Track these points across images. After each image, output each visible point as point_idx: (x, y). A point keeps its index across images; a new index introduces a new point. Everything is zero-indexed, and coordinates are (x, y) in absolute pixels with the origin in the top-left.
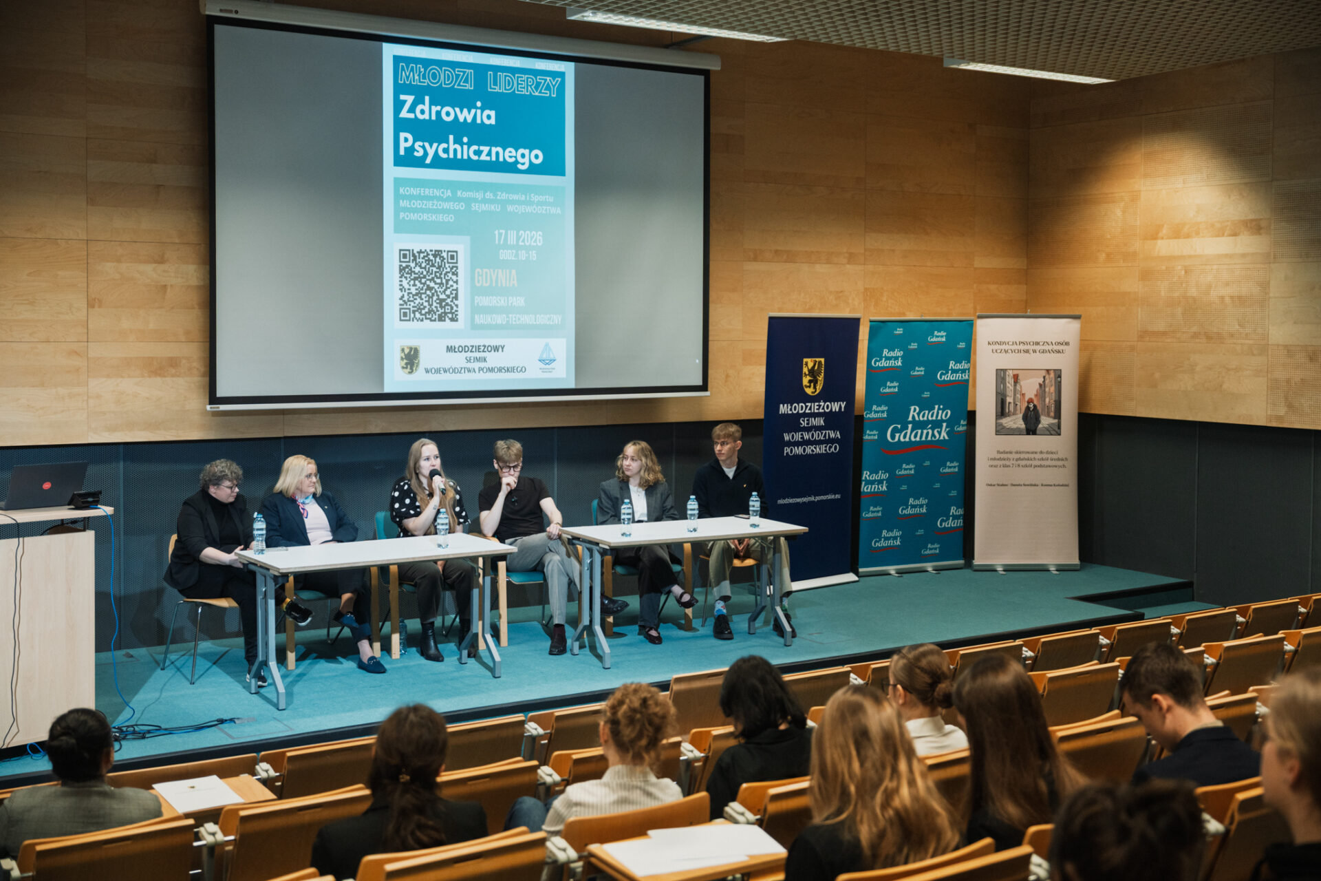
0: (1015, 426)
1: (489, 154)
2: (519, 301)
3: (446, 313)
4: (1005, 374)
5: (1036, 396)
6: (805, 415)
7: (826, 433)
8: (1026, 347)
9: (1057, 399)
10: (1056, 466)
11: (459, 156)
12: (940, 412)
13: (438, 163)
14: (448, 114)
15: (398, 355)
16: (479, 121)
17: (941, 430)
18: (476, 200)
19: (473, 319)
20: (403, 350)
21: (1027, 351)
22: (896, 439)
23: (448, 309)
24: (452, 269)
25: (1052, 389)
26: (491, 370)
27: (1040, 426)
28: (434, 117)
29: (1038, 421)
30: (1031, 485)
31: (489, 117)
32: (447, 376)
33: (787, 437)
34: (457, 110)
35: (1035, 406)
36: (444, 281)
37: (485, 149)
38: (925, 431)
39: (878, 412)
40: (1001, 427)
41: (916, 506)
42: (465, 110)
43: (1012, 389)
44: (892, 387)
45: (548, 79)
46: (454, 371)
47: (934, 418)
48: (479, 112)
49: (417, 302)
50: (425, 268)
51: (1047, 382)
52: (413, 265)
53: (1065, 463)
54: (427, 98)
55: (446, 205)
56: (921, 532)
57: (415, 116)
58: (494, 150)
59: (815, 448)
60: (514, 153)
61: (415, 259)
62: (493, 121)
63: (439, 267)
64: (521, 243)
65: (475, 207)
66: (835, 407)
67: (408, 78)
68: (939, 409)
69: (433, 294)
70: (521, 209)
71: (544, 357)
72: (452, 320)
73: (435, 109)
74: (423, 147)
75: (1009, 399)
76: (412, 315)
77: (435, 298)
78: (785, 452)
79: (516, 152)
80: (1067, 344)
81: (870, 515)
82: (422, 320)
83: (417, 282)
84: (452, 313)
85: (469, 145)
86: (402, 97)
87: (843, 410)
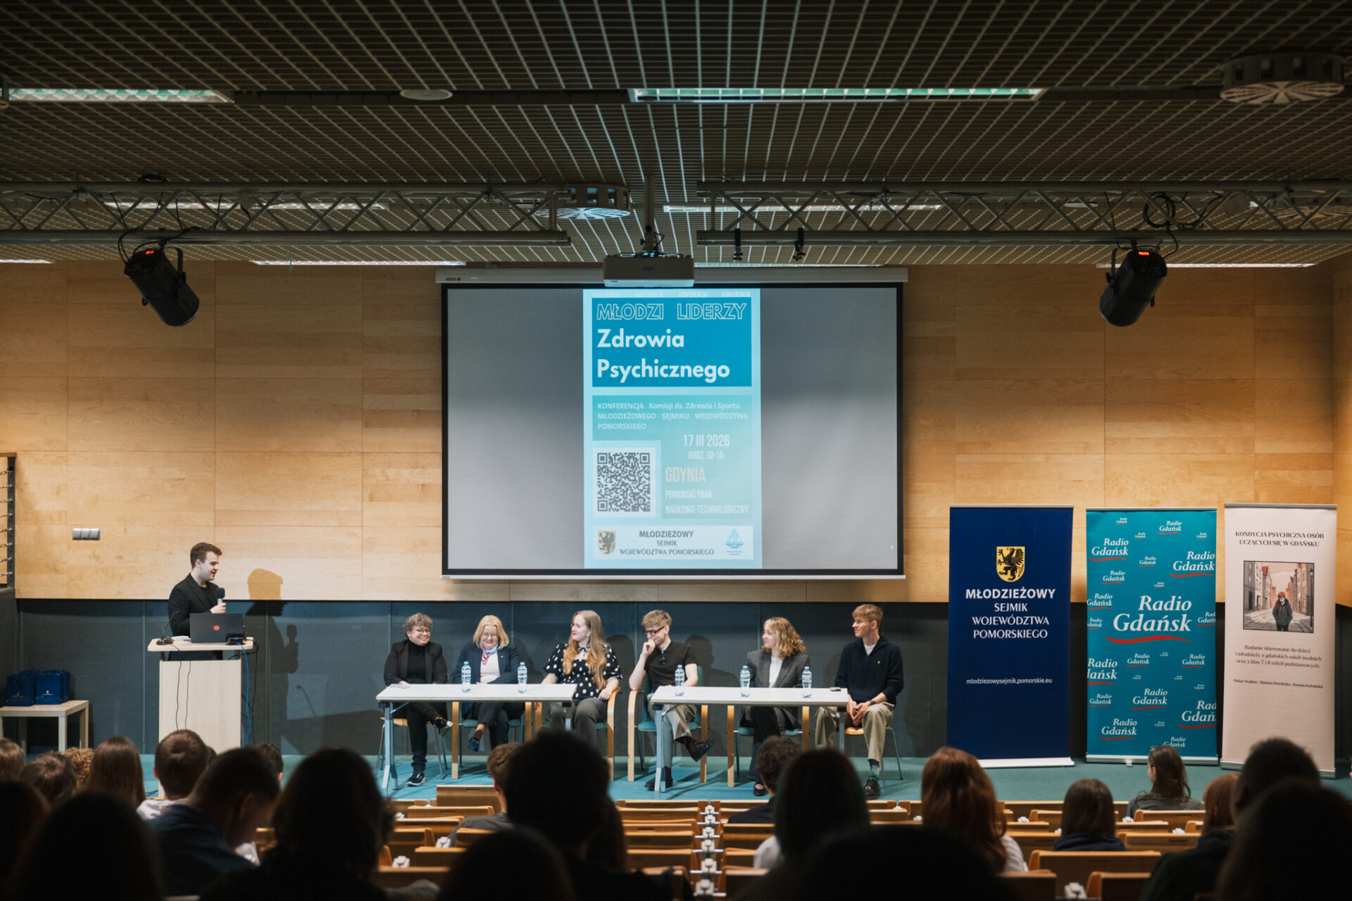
0: (1264, 621)
1: (678, 372)
2: (708, 494)
3: (639, 505)
4: (1253, 566)
5: (1288, 590)
6: (1000, 600)
7: (1030, 619)
8: (1276, 539)
9: (1309, 594)
10: (1308, 666)
11: (651, 375)
12: (1179, 603)
13: (631, 382)
14: (640, 341)
15: (596, 538)
16: (669, 345)
17: (1181, 622)
18: (666, 411)
19: (663, 509)
20: (601, 535)
21: (1278, 543)
22: (1126, 628)
23: (641, 501)
24: (644, 468)
25: (1305, 583)
26: (681, 552)
27: (1292, 622)
28: (628, 345)
29: (1289, 617)
30: (1282, 684)
31: (678, 341)
32: (640, 556)
33: (976, 621)
34: (649, 337)
35: (1286, 601)
36: (637, 478)
37: (675, 368)
38: (1160, 622)
39: (1100, 601)
40: (1249, 621)
41: (1154, 697)
42: (656, 337)
43: (1261, 581)
44: (1117, 576)
45: (734, 304)
46: (647, 552)
47: (1171, 609)
48: (669, 337)
49: (613, 496)
50: (620, 468)
51: (1298, 576)
52: (609, 465)
53: (1318, 662)
54: (622, 330)
55: (639, 416)
56: (1161, 724)
57: (612, 345)
58: (683, 368)
59: (1016, 633)
60: (702, 370)
61: (611, 461)
62: (682, 344)
63: (633, 467)
64: (708, 445)
65: (665, 416)
66: (1042, 594)
67: (605, 315)
68: (1177, 599)
69: (627, 489)
70: (708, 416)
71: (732, 541)
72: (645, 510)
73: (628, 338)
74: (619, 370)
75: (1258, 593)
76: (609, 507)
77: (629, 492)
78: (975, 635)
79: (704, 368)
80: (1321, 536)
81: (1097, 702)
82: (618, 510)
83: (613, 479)
84: (645, 505)
85: (660, 365)
86: (600, 331)
87: (1052, 597)
